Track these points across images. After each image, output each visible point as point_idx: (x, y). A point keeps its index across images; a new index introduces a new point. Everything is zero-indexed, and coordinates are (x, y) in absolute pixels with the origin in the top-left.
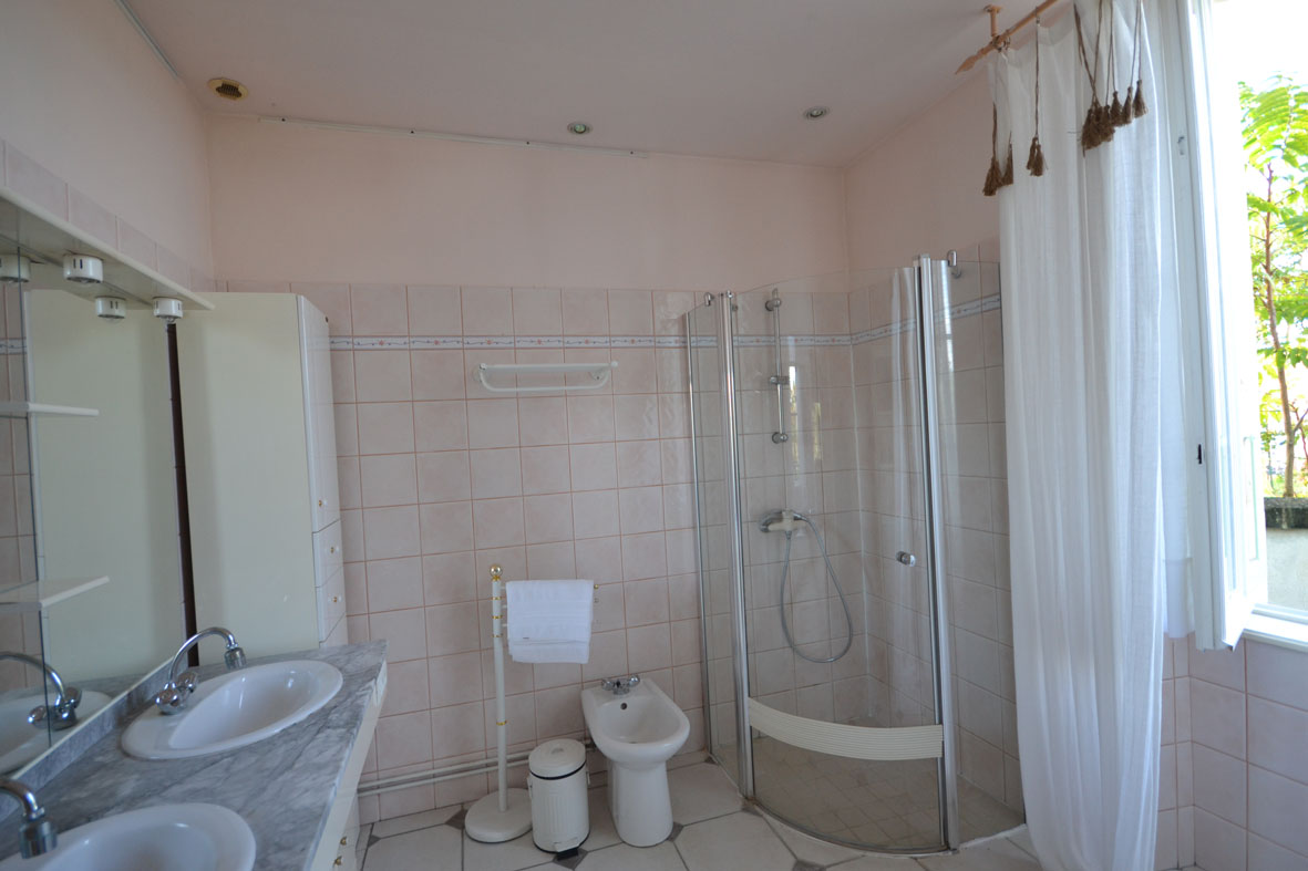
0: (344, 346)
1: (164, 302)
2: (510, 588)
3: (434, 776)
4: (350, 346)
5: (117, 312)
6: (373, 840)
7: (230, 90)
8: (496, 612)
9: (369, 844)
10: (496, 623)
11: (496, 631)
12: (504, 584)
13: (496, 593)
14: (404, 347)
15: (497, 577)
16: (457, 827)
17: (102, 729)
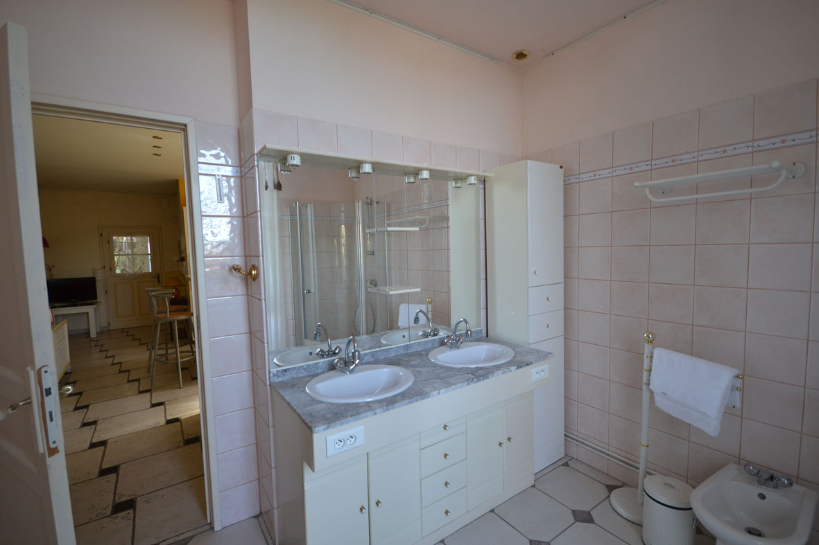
0: (575, 181)
1: (470, 178)
2: (657, 352)
3: (608, 455)
4: (577, 180)
5: (458, 185)
6: (566, 464)
7: (521, 56)
8: (646, 366)
9: (563, 465)
10: (645, 374)
11: (645, 380)
12: (653, 348)
13: (646, 353)
14: (609, 175)
15: (650, 342)
16: (609, 490)
17: (433, 344)
